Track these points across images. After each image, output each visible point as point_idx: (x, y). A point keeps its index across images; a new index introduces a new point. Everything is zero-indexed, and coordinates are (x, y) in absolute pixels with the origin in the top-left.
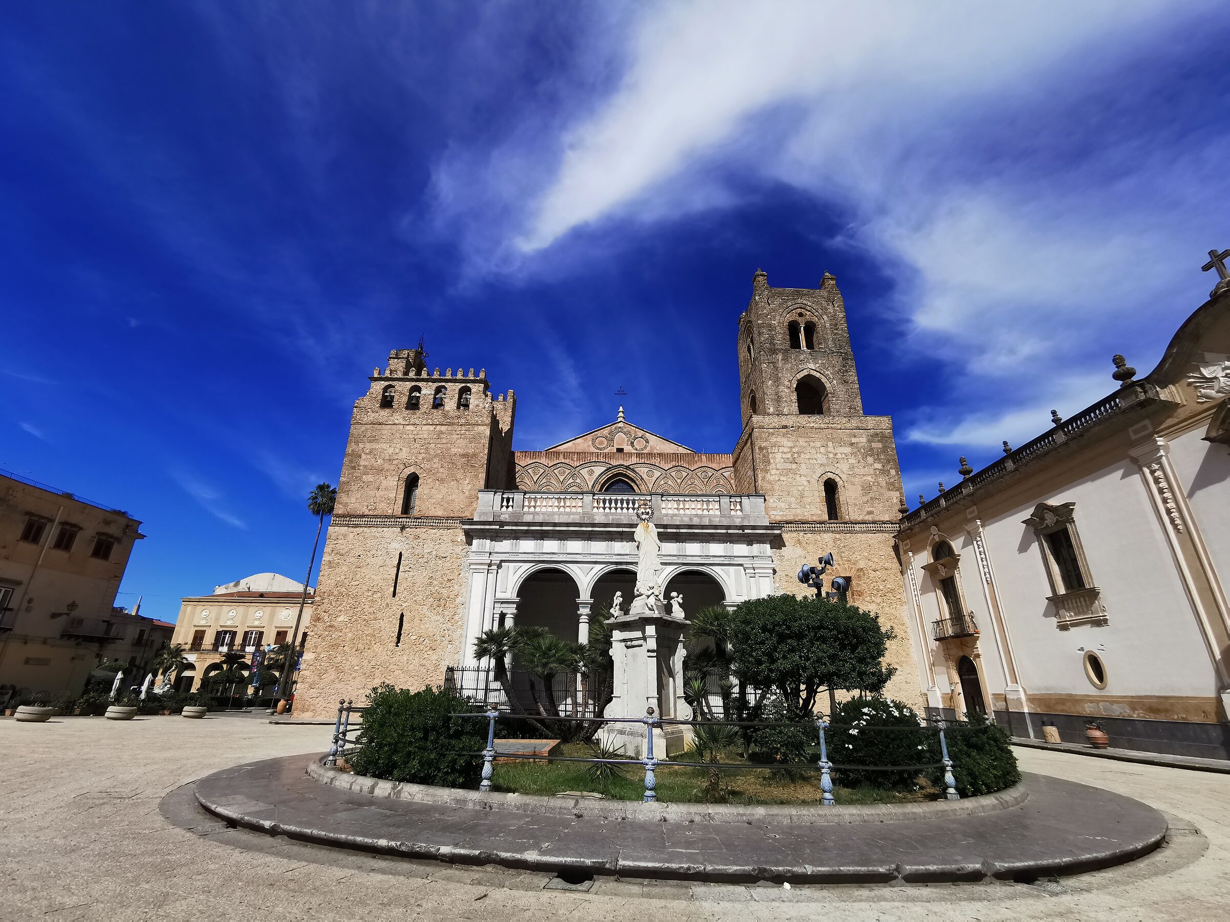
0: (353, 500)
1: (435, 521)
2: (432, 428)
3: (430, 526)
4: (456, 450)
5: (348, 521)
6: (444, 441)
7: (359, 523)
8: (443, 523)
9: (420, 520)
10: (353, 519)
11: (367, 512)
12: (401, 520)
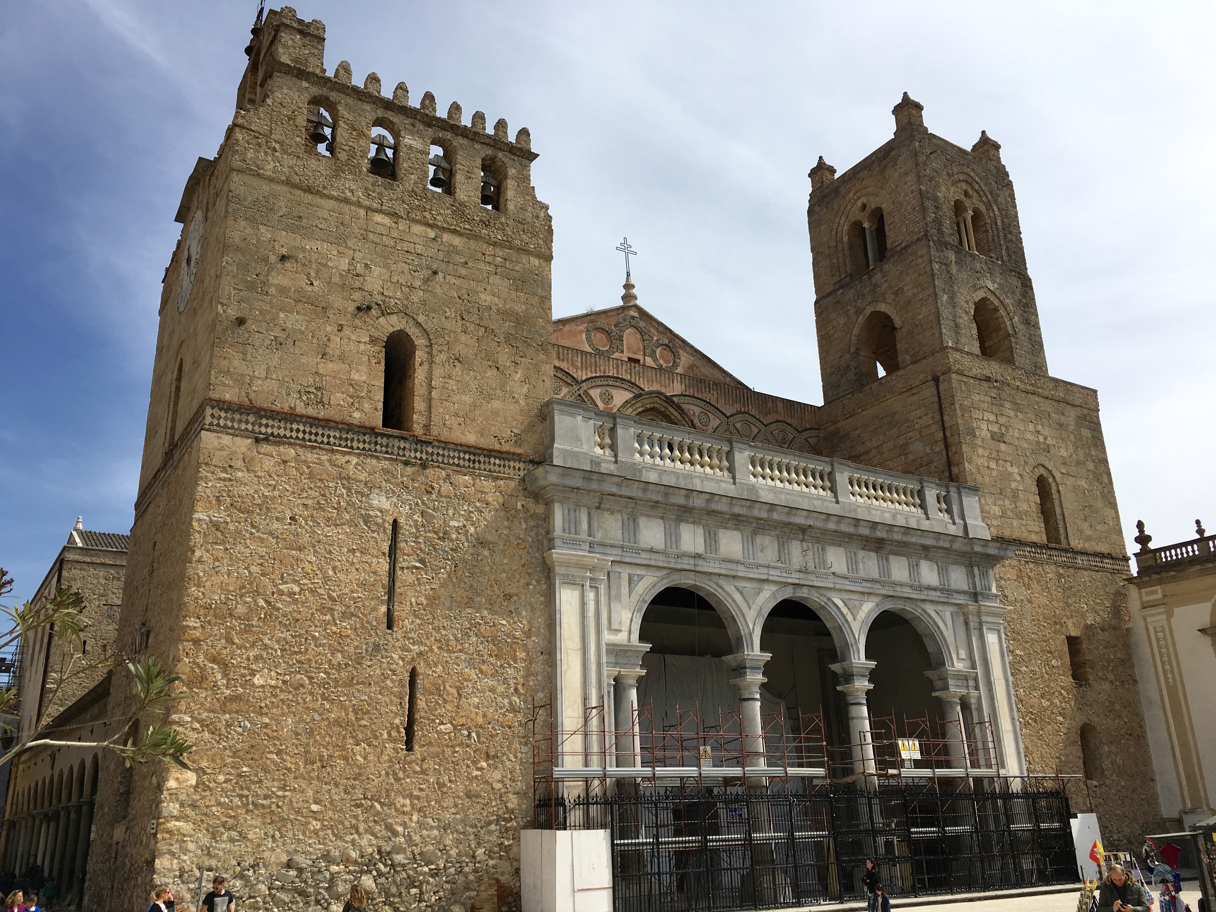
0: (260, 372)
1: (462, 455)
2: (432, 234)
3: (454, 464)
4: (489, 298)
5: (253, 424)
6: (463, 272)
7: (282, 432)
8: (479, 462)
9: (430, 450)
10: (264, 421)
11: (300, 409)
12: (384, 441)
